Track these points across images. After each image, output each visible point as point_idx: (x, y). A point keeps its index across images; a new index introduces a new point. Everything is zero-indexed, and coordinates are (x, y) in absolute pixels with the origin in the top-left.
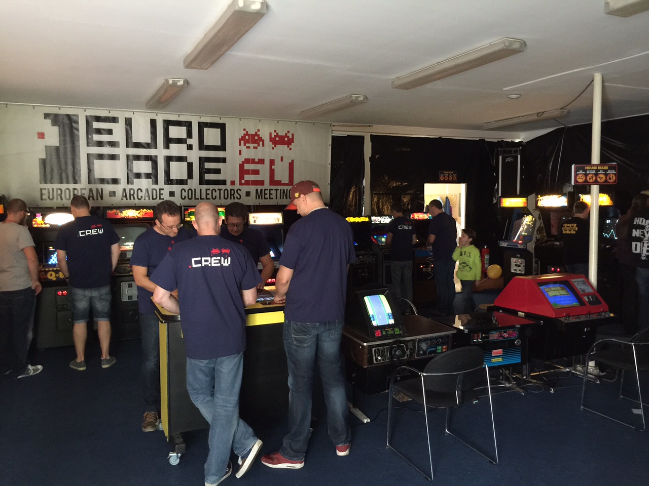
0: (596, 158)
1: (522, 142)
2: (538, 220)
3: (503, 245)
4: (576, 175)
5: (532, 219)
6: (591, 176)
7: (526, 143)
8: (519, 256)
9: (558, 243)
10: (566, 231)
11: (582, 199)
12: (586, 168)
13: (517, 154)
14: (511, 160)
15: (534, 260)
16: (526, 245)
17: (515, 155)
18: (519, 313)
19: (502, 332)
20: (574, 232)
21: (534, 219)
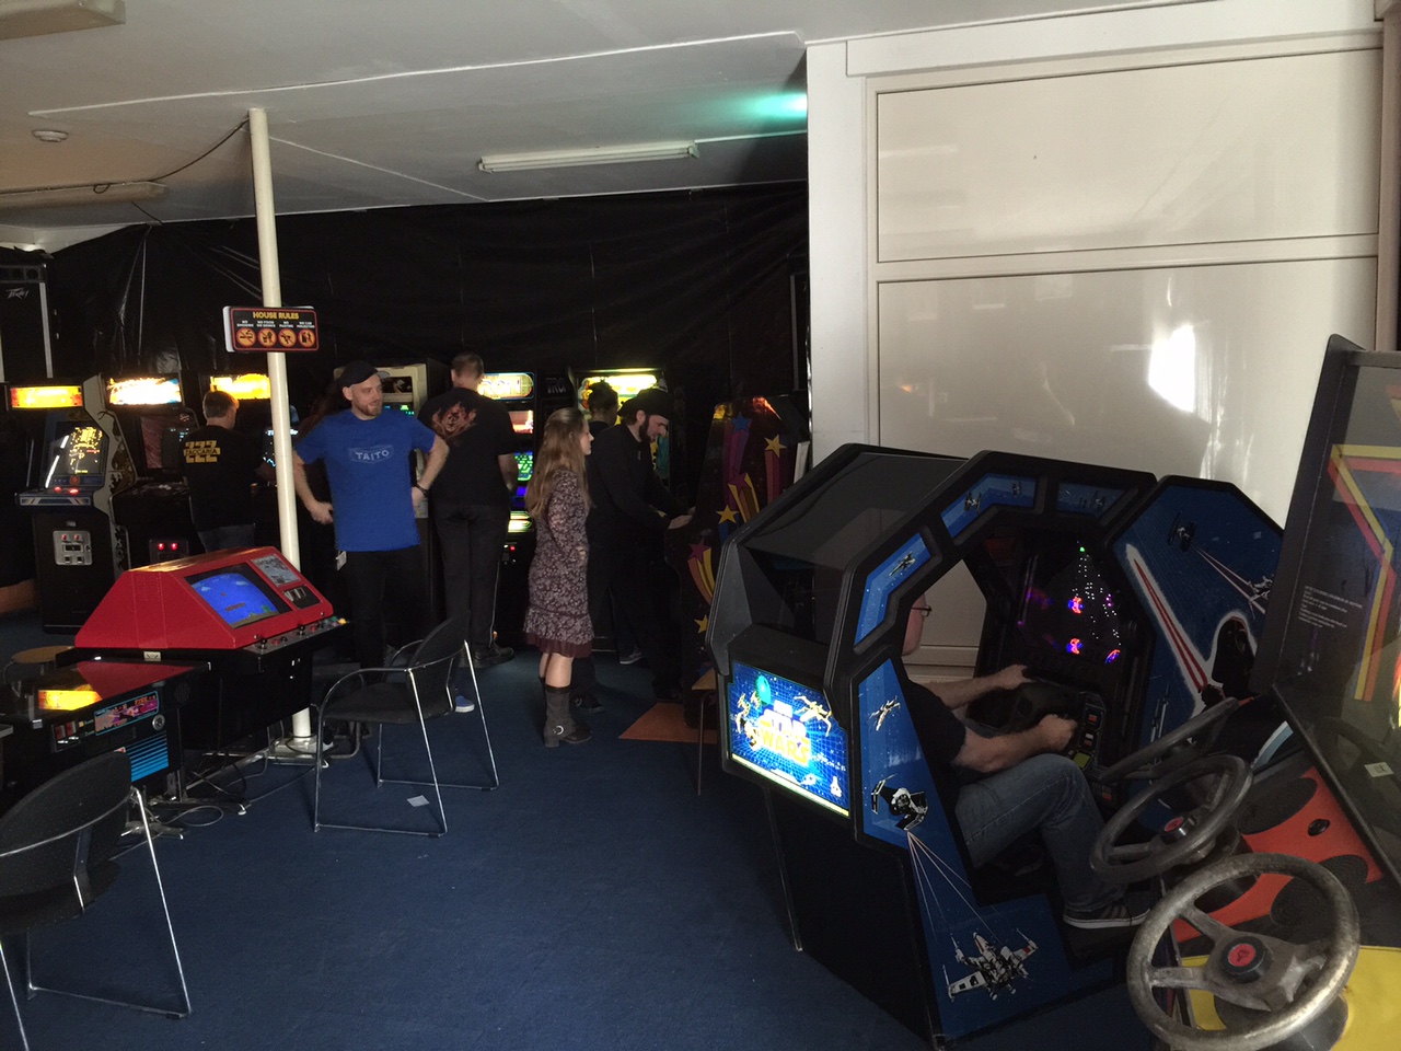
0: (272, 295)
1: (42, 251)
2: (111, 435)
3: (28, 503)
4: (235, 330)
5: (97, 434)
6: (266, 332)
7: (52, 254)
8: (73, 524)
9: (167, 487)
10: (194, 457)
11: (215, 387)
12: (254, 315)
13: (34, 281)
14: (22, 293)
15: (113, 531)
16: (92, 498)
17: (30, 281)
18: (146, 653)
19: (125, 707)
20: (215, 459)
21: (100, 434)
